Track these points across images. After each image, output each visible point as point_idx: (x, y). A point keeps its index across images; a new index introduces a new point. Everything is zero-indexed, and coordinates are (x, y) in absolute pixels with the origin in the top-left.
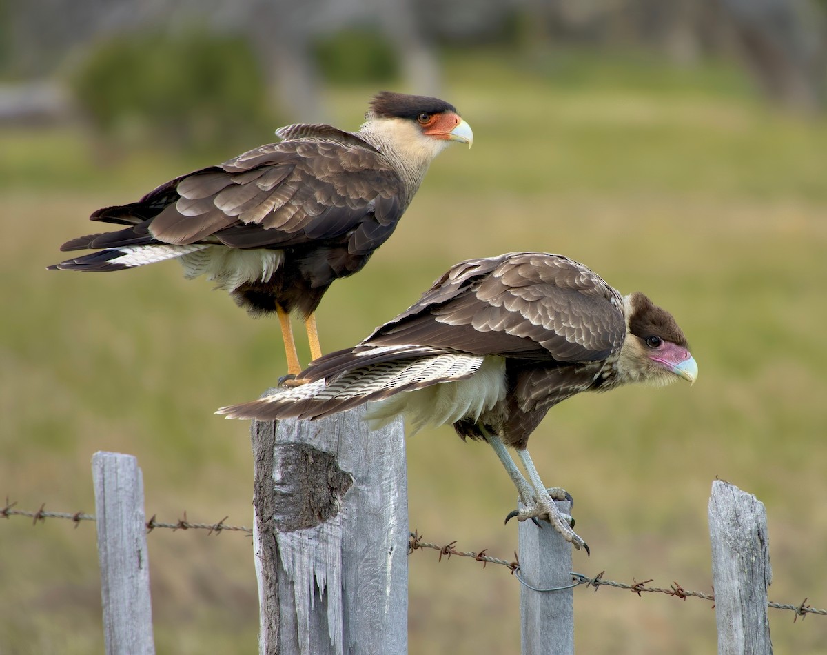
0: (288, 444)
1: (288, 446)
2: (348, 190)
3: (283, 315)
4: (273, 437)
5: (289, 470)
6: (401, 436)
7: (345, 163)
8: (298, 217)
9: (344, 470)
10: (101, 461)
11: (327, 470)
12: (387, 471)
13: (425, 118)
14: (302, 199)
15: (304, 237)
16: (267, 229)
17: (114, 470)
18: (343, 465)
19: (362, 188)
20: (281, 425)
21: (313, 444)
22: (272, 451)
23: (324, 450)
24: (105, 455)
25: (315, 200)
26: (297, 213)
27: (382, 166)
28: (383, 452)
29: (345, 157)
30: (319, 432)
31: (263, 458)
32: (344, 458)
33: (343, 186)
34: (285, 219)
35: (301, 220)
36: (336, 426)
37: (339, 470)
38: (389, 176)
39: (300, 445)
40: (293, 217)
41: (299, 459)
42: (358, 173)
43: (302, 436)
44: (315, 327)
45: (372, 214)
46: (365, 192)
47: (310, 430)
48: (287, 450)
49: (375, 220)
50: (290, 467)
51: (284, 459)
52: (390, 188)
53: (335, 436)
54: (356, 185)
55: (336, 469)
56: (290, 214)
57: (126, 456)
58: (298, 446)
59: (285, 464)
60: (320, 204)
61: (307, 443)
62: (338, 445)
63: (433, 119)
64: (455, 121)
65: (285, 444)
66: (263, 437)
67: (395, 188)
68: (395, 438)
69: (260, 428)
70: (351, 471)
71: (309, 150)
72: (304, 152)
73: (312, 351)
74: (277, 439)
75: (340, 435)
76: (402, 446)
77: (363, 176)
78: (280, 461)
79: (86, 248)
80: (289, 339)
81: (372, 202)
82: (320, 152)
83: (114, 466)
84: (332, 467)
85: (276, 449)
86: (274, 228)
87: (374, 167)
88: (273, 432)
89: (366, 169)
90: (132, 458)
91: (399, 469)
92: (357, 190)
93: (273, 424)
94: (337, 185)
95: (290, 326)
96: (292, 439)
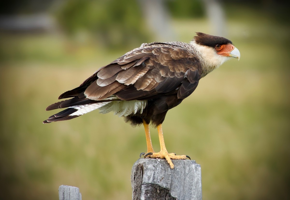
0: (148, 184)
1: (148, 185)
2: (175, 69)
3: (146, 125)
4: (141, 181)
5: (148, 196)
6: (200, 181)
7: (173, 56)
8: (152, 83)
9: (173, 196)
10: (63, 189)
11: (166, 196)
12: (193, 197)
13: (218, 46)
14: (153, 75)
15: (155, 92)
16: (138, 90)
17: (69, 194)
18: (173, 194)
19: (181, 67)
20: (145, 175)
21: (160, 184)
22: (141, 187)
23: (164, 187)
24: (65, 187)
25: (160, 75)
26: (152, 82)
27: (189, 56)
28: (192, 189)
29: (173, 53)
30: (162, 179)
31: (137, 190)
32: (173, 191)
33: (173, 67)
34: (146, 85)
35: (154, 85)
36: (170, 176)
37: (171, 196)
38: (193, 60)
39: (154, 184)
40: (150, 84)
41: (153, 191)
42: (179, 60)
43: (155, 180)
44: (162, 131)
45: (186, 78)
46: (183, 69)
47: (158, 178)
48: (147, 187)
49: (188, 81)
50: (148, 194)
51: (146, 191)
52: (194, 66)
53: (170, 181)
54: (179, 66)
55: (170, 196)
56: (148, 83)
57: (74, 187)
58: (152, 185)
59: (146, 193)
60: (163, 76)
61: (157, 183)
62: (171, 185)
63: (222, 47)
64: (232, 48)
65: (146, 184)
66: (137, 181)
67: (197, 66)
68: (197, 183)
69: (135, 177)
70: (176, 197)
71: (158, 51)
72: (156, 52)
73: (160, 142)
74: (143, 182)
75: (172, 181)
76: (200, 186)
77: (181, 61)
78: (144, 192)
79: (57, 108)
80: (148, 136)
81: (186, 73)
82: (162, 51)
83: (69, 192)
84: (168, 195)
85: (142, 186)
86: (142, 90)
87: (186, 57)
88: (141, 178)
89: (183, 58)
90: (77, 188)
91: (198, 197)
92: (179, 68)
93: (141, 175)
94: (170, 67)
95: (149, 130)
96: (150, 182)
